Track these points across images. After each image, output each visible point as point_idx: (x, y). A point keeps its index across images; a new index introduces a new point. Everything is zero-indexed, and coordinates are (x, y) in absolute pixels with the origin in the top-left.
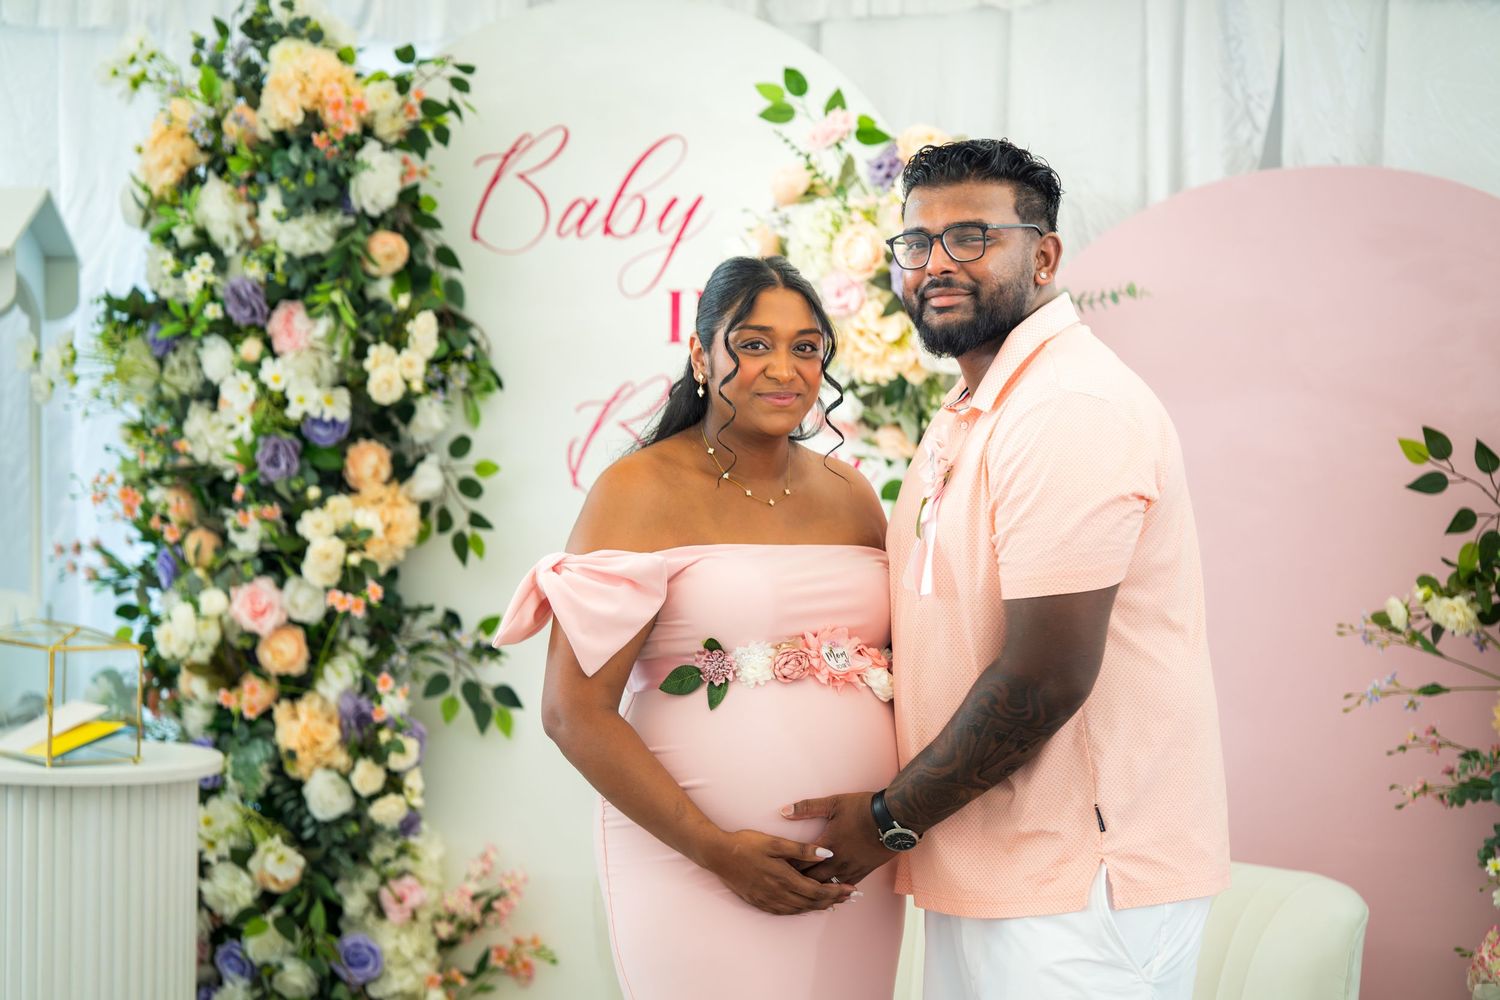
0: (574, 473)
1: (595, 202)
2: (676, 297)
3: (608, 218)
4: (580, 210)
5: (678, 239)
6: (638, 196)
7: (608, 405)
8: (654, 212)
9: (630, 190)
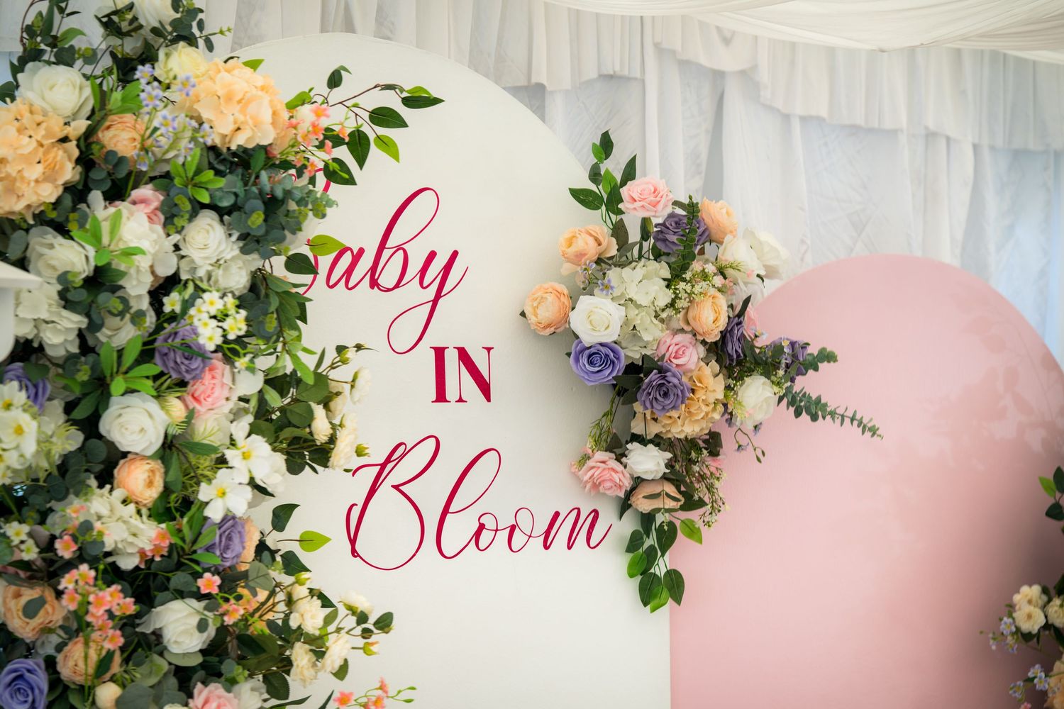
0: (353, 542)
1: (361, 251)
2: (439, 353)
3: (373, 269)
4: (346, 259)
5: (438, 295)
6: (399, 248)
7: (383, 466)
8: (415, 266)
9: (391, 242)
